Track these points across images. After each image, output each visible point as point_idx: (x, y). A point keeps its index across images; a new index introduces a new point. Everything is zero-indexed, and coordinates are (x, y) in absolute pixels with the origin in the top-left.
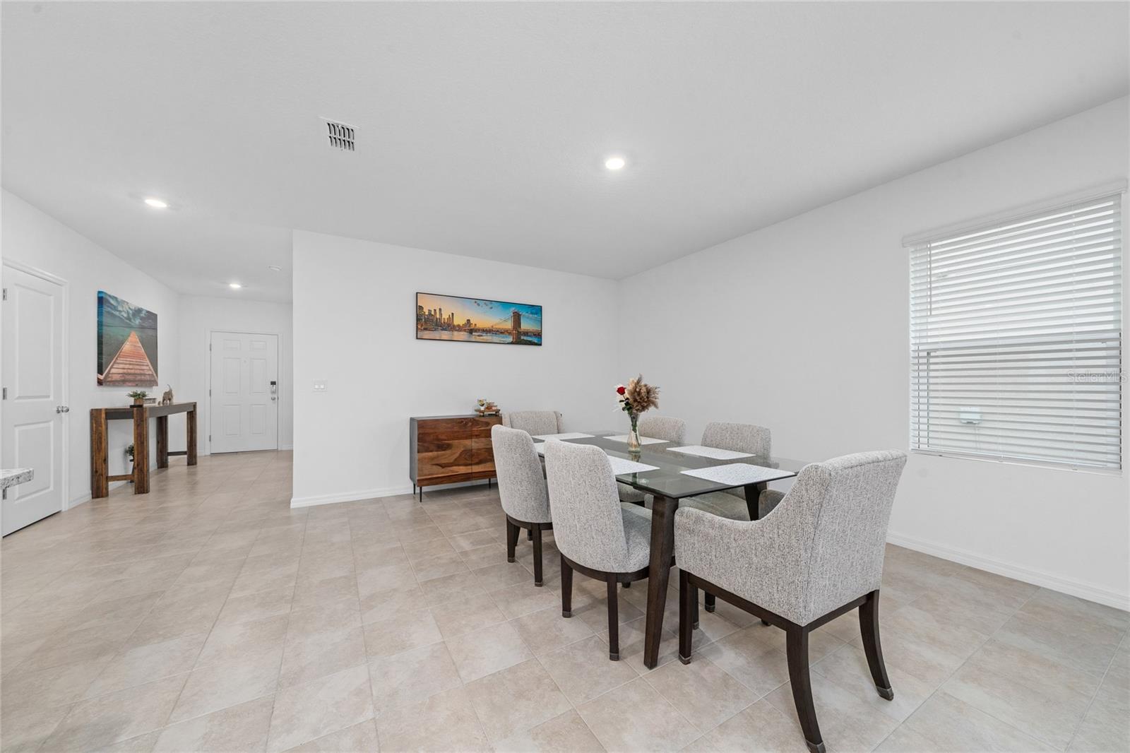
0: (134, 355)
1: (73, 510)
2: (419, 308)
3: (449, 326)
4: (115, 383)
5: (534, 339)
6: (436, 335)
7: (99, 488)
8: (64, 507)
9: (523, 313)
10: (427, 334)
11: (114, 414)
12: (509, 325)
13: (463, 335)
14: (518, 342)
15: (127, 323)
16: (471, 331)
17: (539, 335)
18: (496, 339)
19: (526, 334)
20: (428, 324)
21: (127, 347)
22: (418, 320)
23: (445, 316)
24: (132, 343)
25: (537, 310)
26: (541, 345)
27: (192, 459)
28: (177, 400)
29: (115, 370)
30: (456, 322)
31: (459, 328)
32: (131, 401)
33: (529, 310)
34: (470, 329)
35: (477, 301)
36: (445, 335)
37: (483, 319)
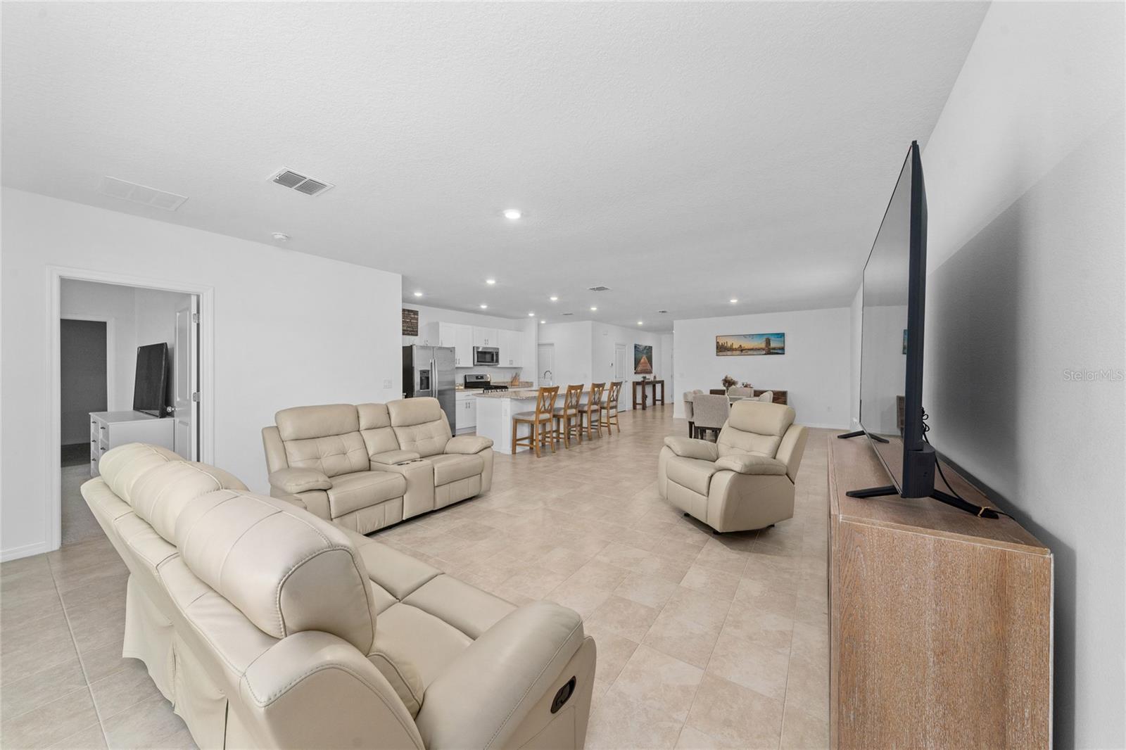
0: (645, 363)
1: (629, 411)
2: (718, 343)
3: (731, 349)
4: (639, 373)
5: (781, 351)
6: (724, 353)
7: (634, 408)
8: (627, 410)
9: (772, 338)
10: (721, 353)
11: (638, 383)
12: (763, 345)
13: (738, 352)
14: (769, 353)
15: (642, 352)
16: (742, 351)
17: (783, 349)
18: (755, 353)
19: (774, 349)
20: (722, 349)
21: (642, 361)
22: (717, 348)
23: (729, 345)
24: (644, 359)
25: (782, 335)
26: (784, 354)
27: (663, 404)
28: (658, 379)
29: (639, 369)
30: (734, 347)
31: (736, 350)
32: (642, 379)
33: (776, 336)
34: (742, 350)
35: (745, 336)
36: (729, 353)
37: (747, 344)
